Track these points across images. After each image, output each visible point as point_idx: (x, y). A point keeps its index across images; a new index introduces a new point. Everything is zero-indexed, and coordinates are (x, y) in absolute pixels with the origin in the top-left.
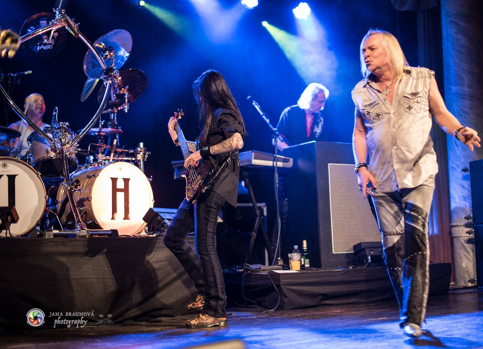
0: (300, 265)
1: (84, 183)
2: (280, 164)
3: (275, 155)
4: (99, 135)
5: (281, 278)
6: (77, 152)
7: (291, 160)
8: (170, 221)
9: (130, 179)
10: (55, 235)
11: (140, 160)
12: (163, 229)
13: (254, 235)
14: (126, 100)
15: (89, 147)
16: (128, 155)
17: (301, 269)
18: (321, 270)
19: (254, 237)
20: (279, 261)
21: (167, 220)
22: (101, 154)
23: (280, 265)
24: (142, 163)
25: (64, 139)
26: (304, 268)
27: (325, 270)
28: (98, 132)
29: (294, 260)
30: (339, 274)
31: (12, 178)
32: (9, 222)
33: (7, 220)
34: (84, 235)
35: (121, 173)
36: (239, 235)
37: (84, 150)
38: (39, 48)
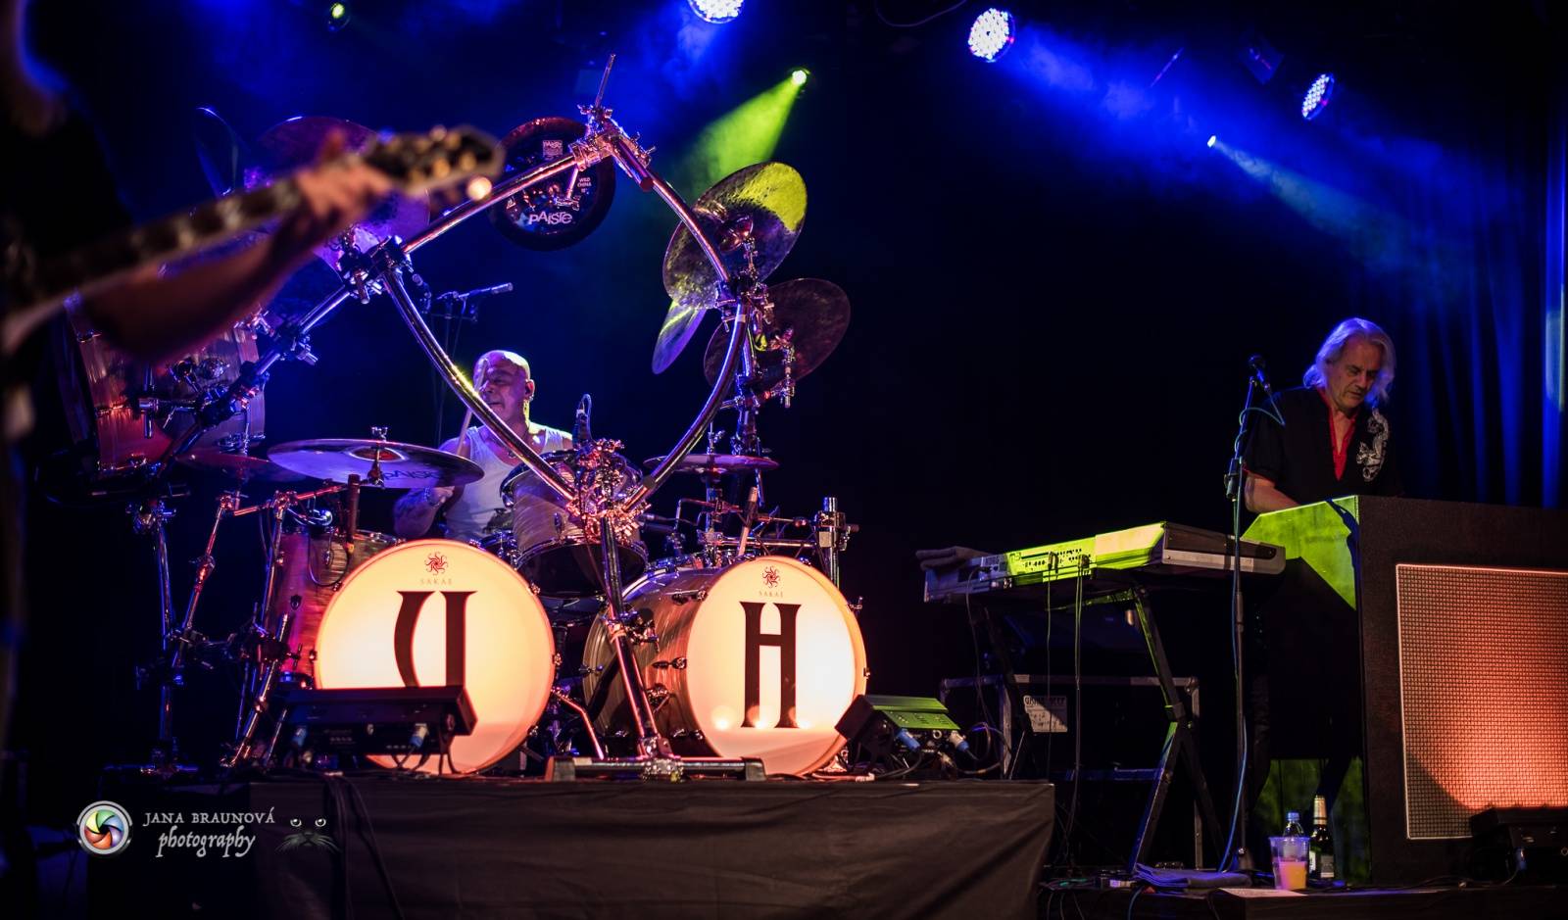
0: (1305, 873)
1: (667, 616)
2: (1248, 565)
3: (1233, 537)
4: (709, 474)
6: (642, 524)
8: (916, 736)
9: (798, 607)
10: (581, 772)
11: (826, 550)
12: (896, 759)
13: (1164, 776)
14: (788, 370)
15: (679, 509)
16: (791, 533)
17: (1309, 884)
18: (1371, 891)
19: (1167, 784)
20: (1240, 859)
21: (907, 733)
22: (711, 530)
23: (1244, 873)
24: (832, 557)
25: (609, 487)
26: (1318, 882)
27: (1382, 890)
28: (704, 466)
29: (1286, 858)
30: (1427, 905)
31: (456, 602)
32: (447, 731)
33: (444, 725)
34: (664, 775)
35: (774, 590)
36: (1118, 775)
37: (663, 519)
38: (534, 218)
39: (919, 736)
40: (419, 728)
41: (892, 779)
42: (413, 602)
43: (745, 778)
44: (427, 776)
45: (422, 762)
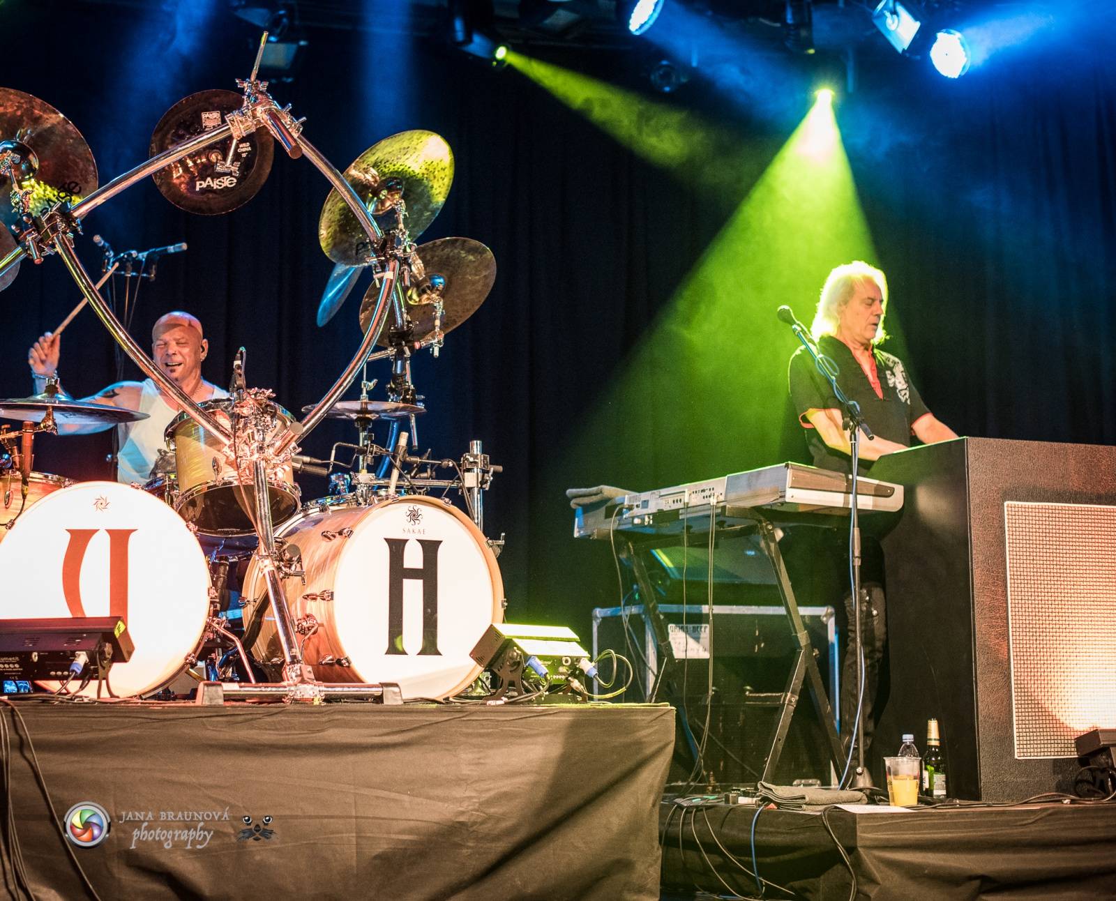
0: (917, 790)
1: (315, 552)
2: (866, 502)
4: (364, 421)
5: (860, 826)
6: (298, 466)
7: (899, 490)
8: (546, 663)
9: (440, 542)
10: (229, 698)
11: (470, 489)
12: (526, 684)
13: (790, 701)
14: (438, 323)
15: (333, 453)
16: (442, 473)
17: (920, 801)
18: (978, 808)
19: (792, 708)
20: (858, 777)
21: (537, 659)
22: (365, 471)
23: (861, 790)
24: (476, 497)
25: (261, 432)
26: (929, 799)
27: (989, 806)
28: (357, 412)
29: (899, 777)
30: (1030, 821)
31: (120, 539)
32: (106, 659)
33: (102, 653)
34: (307, 699)
35: (417, 527)
36: (749, 699)
37: (320, 461)
38: (201, 184)
39: (549, 663)
40: (79, 655)
41: (522, 703)
42: (80, 539)
43: (382, 702)
44: (86, 700)
45: (82, 687)
